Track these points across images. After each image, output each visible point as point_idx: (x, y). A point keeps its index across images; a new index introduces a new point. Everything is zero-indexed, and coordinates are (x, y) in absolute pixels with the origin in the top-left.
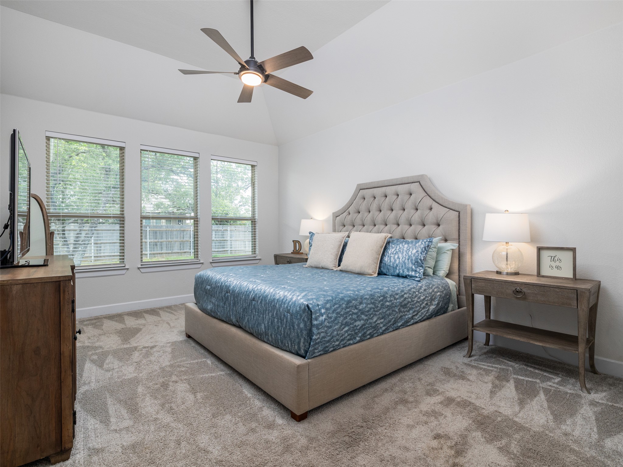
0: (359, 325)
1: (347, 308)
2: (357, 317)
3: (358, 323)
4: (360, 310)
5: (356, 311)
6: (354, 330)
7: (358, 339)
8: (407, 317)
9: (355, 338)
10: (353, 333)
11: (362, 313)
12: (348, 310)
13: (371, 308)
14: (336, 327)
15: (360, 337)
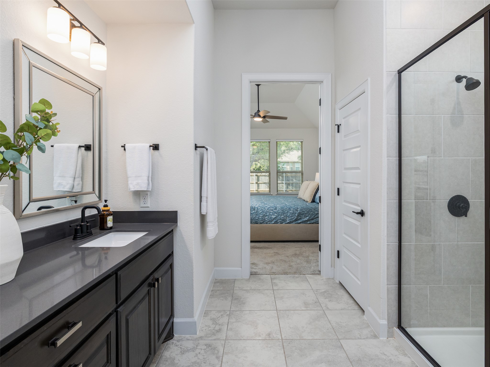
0: (273, 217)
1: (268, 210)
2: (272, 214)
3: (273, 216)
4: (274, 212)
5: (272, 212)
6: (271, 219)
7: (273, 222)
8: (304, 219)
9: (272, 222)
10: (270, 219)
11: (275, 213)
12: (268, 211)
13: (280, 212)
14: (261, 215)
15: (274, 222)
